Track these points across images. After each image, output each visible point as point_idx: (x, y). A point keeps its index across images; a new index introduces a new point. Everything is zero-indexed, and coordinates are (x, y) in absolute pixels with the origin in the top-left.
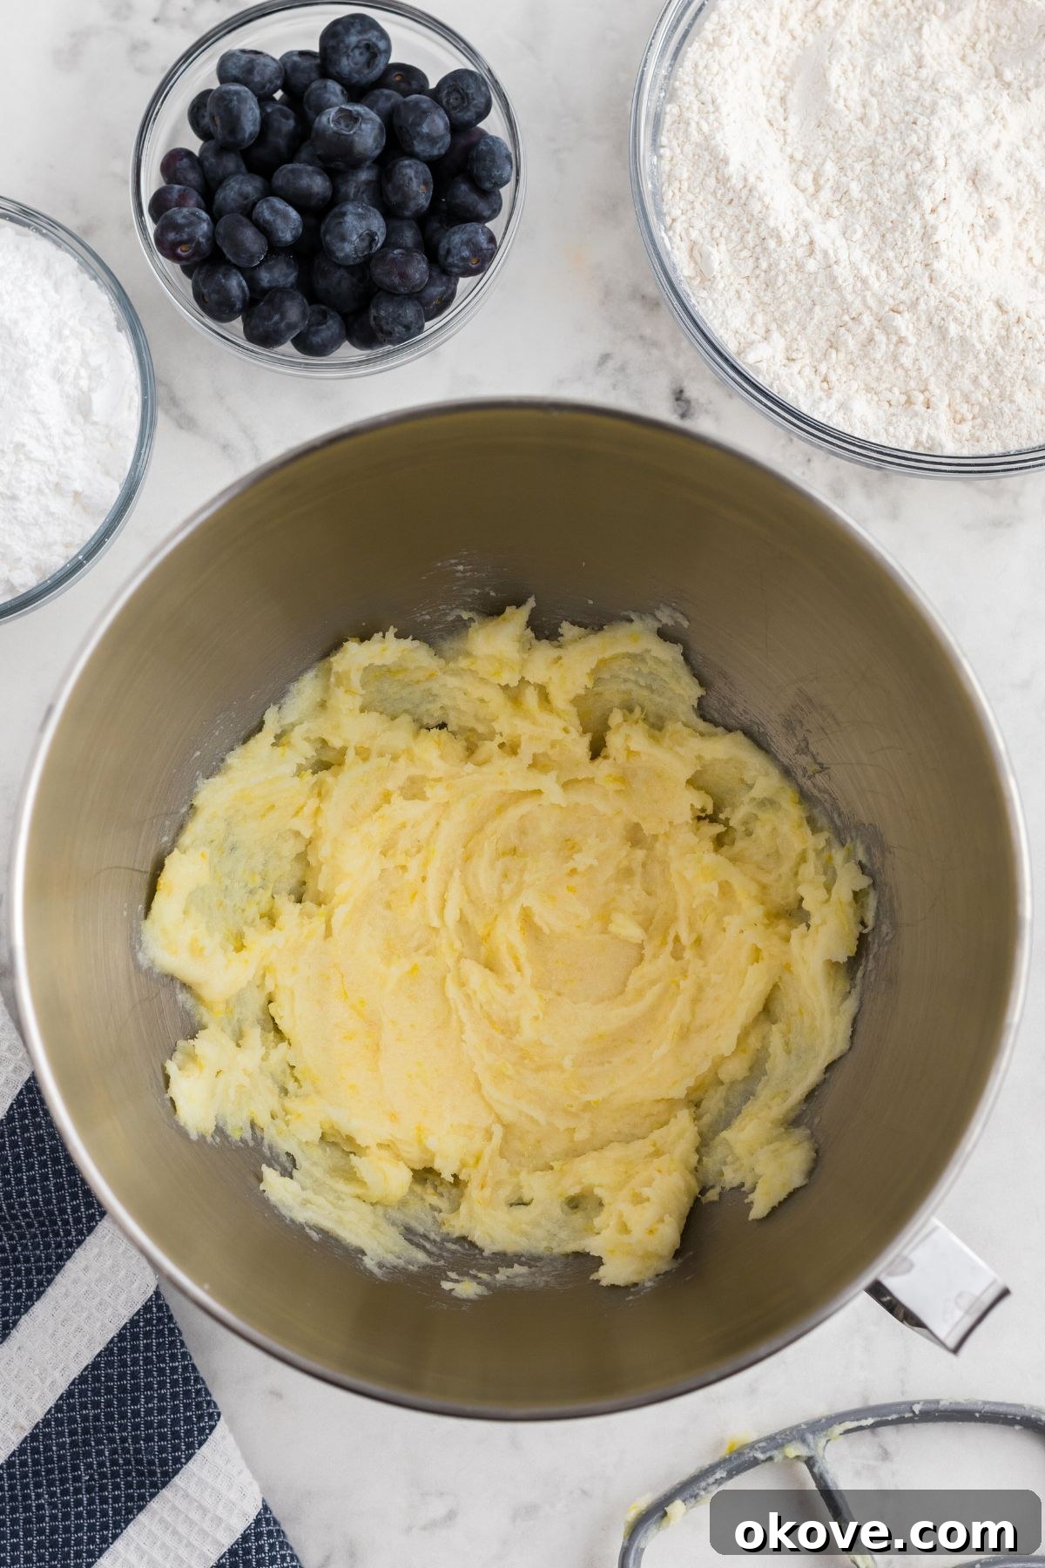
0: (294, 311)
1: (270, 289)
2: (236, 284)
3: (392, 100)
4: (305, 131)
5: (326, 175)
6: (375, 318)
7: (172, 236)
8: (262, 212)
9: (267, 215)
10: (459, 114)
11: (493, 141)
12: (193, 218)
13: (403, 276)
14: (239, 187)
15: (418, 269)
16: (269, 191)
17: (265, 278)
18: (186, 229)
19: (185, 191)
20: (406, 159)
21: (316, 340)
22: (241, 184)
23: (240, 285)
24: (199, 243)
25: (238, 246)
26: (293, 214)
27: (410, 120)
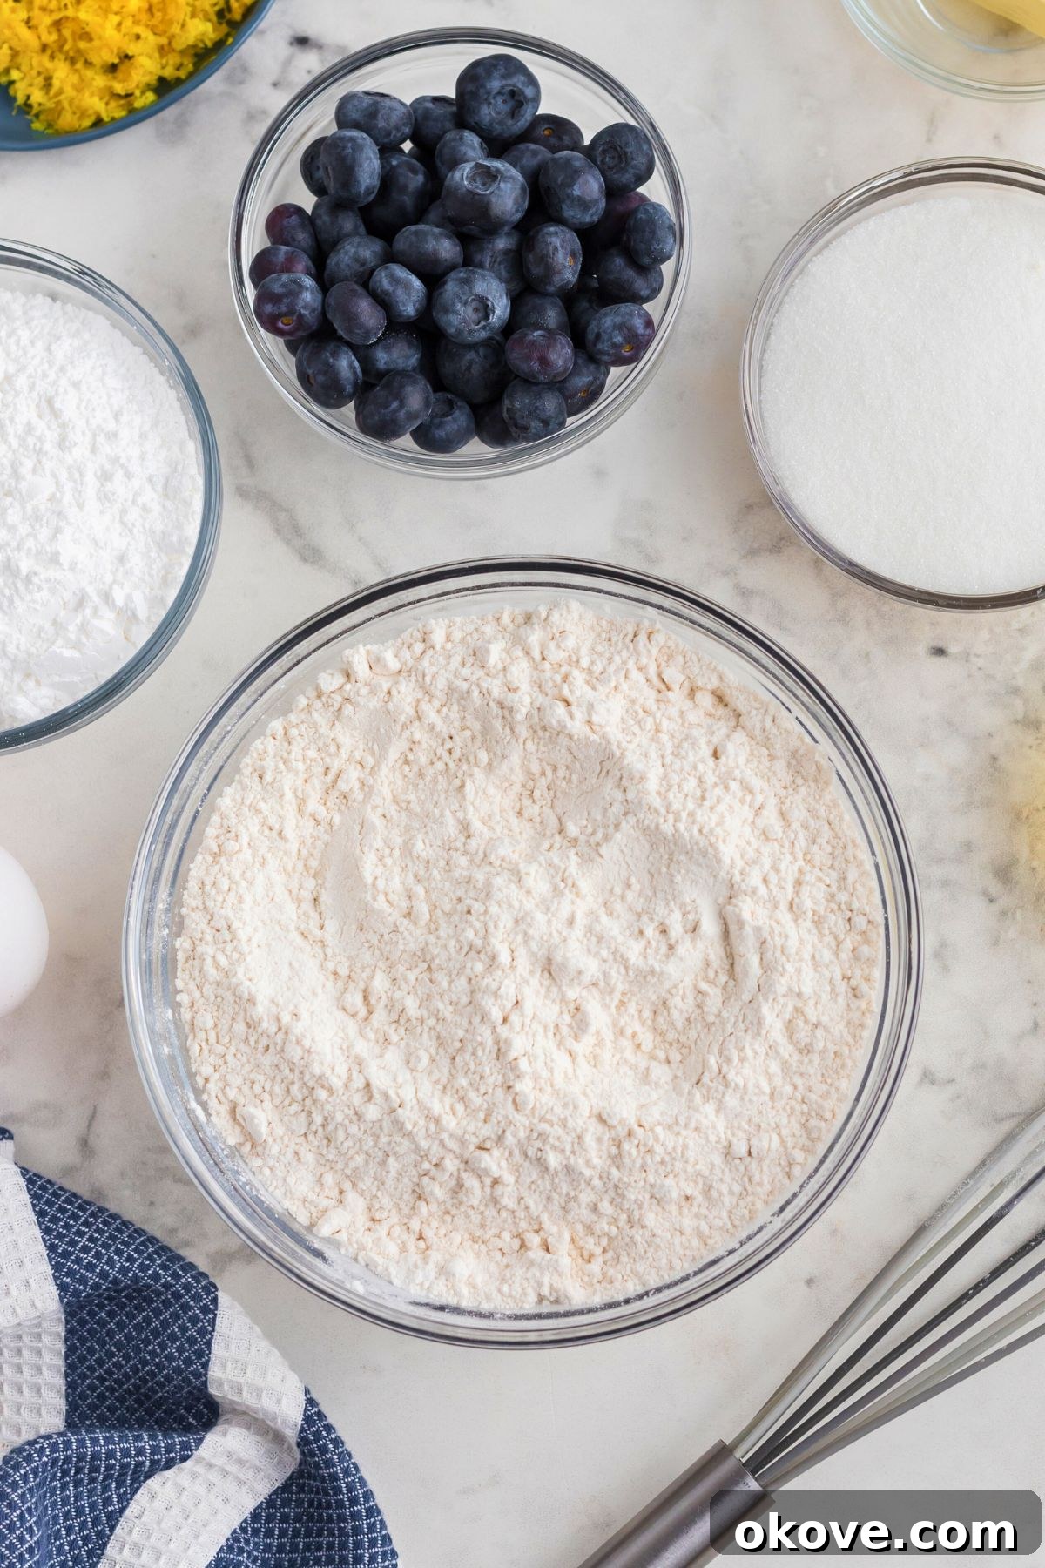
0: (416, 397)
1: (388, 372)
2: (346, 364)
3: (539, 157)
4: (435, 189)
5: (456, 239)
6: (508, 410)
7: (268, 308)
8: (380, 282)
9: (386, 284)
10: (616, 176)
11: (654, 208)
12: (293, 287)
13: (544, 362)
14: (357, 250)
15: (562, 354)
16: (390, 257)
17: (382, 358)
18: (285, 300)
19: (293, 253)
20: (552, 226)
21: (440, 433)
22: (357, 247)
23: (351, 366)
24: (301, 316)
25: (351, 319)
26: (417, 283)
27: (560, 179)
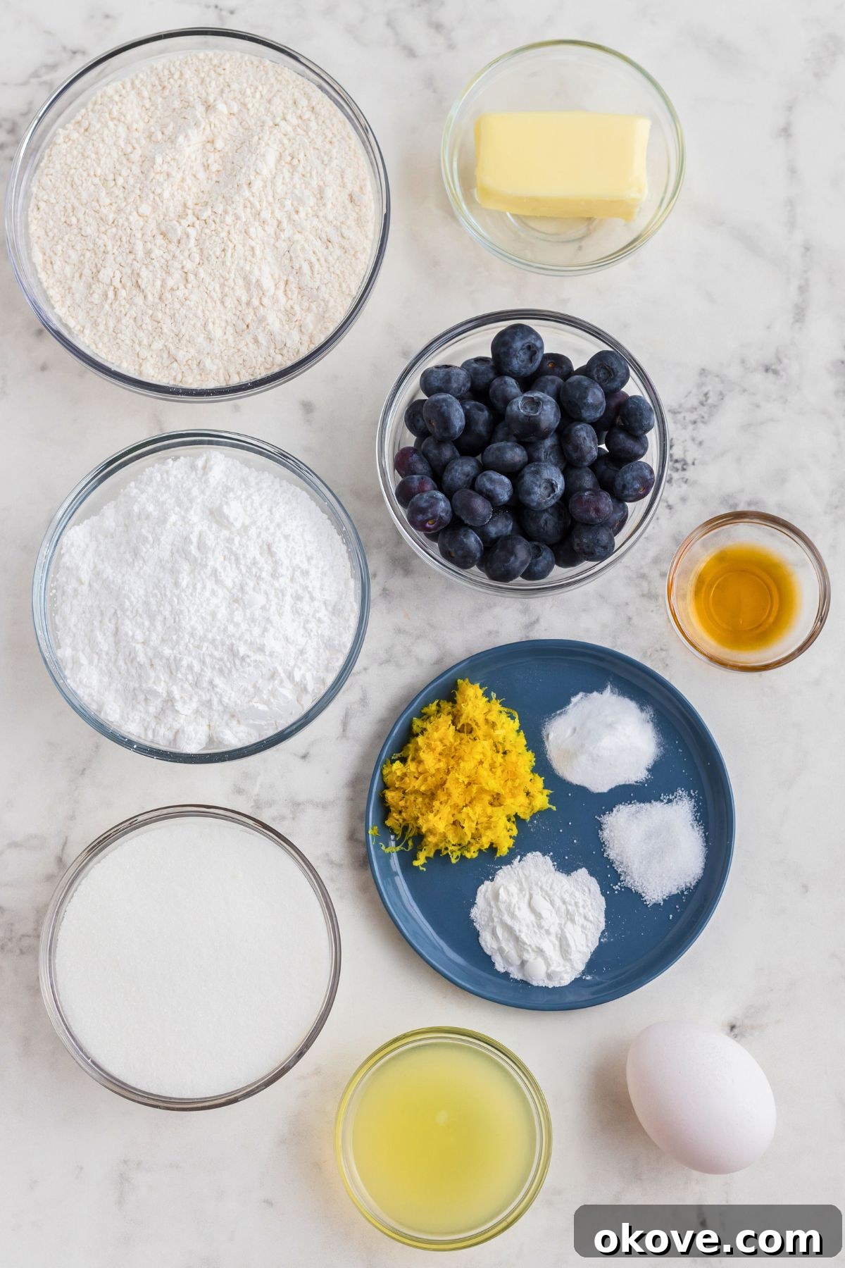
0: (522, 552)
1: (498, 538)
2: (472, 541)
3: (556, 383)
4: (499, 415)
5: (521, 447)
6: (578, 544)
7: (420, 517)
8: (484, 485)
9: (488, 486)
10: (608, 385)
11: (638, 399)
12: (432, 500)
13: (597, 510)
14: (463, 469)
15: (606, 503)
16: (483, 468)
17: (493, 531)
18: (430, 510)
19: (422, 479)
20: (578, 424)
21: (538, 568)
22: (462, 466)
23: (476, 540)
24: (441, 517)
25: (471, 512)
26: (506, 480)
27: (577, 395)
